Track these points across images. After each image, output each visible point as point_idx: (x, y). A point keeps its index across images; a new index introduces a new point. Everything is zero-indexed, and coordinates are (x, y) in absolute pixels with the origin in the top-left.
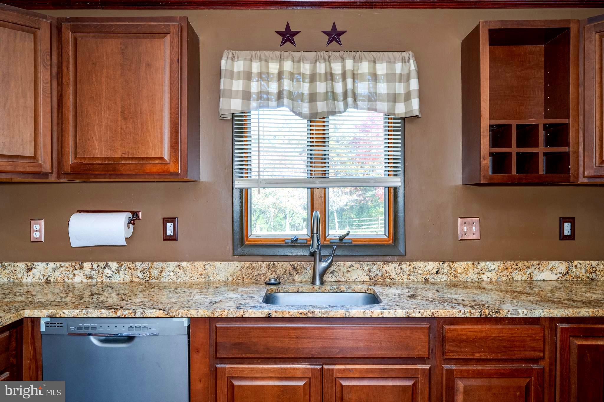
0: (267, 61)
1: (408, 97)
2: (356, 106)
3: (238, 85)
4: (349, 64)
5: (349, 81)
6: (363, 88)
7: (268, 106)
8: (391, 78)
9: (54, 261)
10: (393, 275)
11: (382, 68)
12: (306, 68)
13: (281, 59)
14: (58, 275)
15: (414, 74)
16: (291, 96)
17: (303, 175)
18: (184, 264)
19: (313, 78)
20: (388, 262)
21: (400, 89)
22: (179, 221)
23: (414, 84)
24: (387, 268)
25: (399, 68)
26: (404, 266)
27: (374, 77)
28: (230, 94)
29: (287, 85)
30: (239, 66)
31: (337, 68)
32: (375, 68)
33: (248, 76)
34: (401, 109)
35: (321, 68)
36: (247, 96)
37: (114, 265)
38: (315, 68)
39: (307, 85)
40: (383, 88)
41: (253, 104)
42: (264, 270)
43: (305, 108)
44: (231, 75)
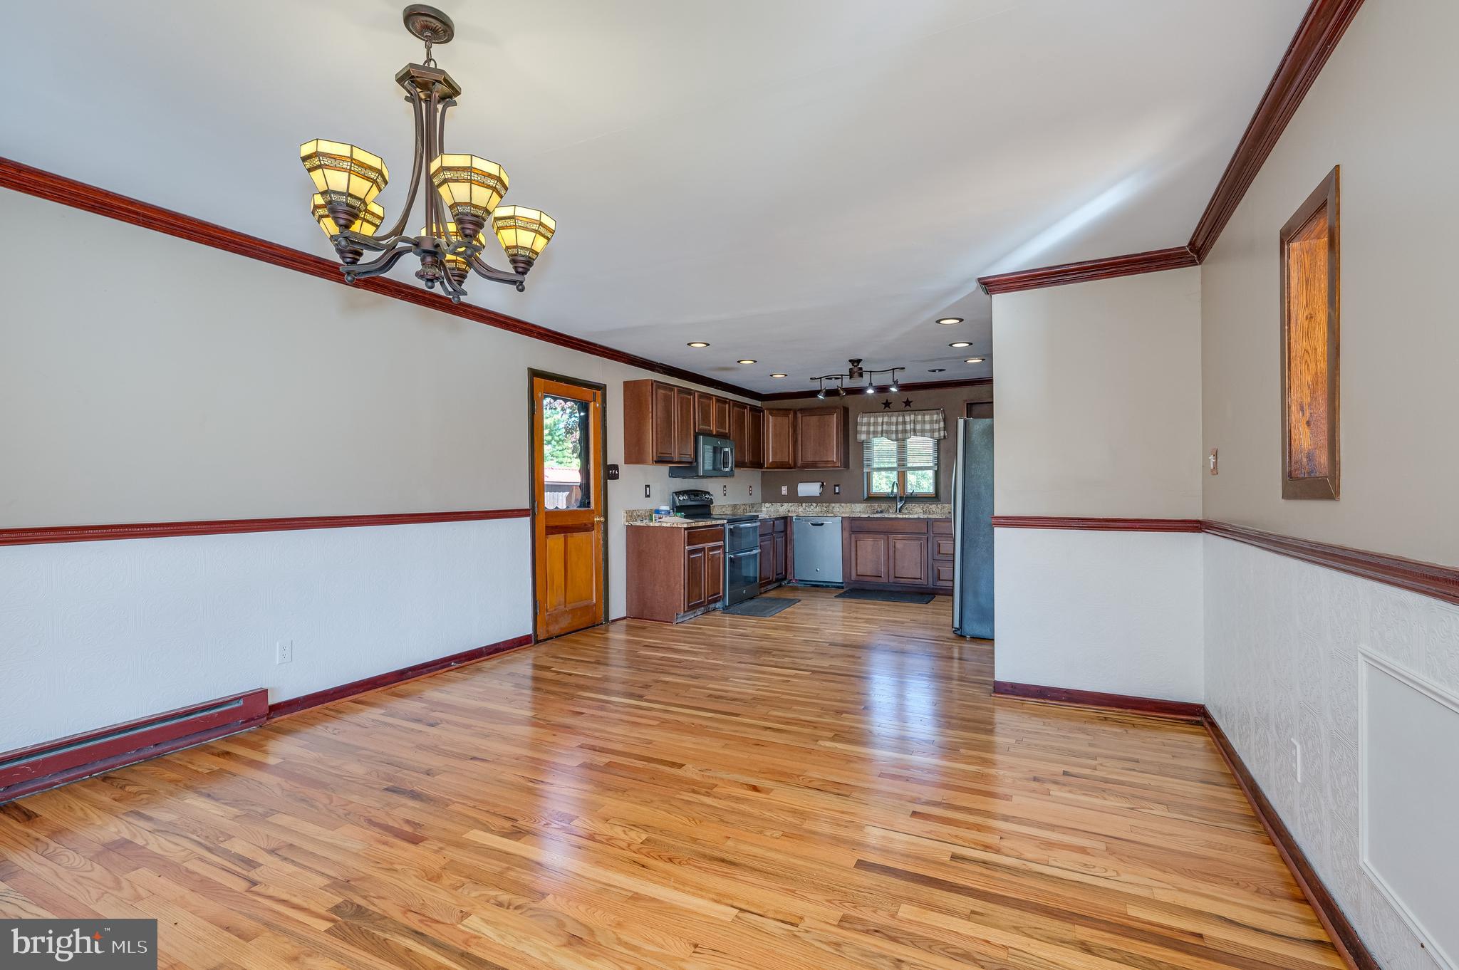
0: (877, 417)
1: (939, 430)
2: (915, 435)
3: (864, 428)
4: (912, 417)
5: (912, 424)
6: (919, 427)
7: (877, 437)
8: (931, 422)
9: (791, 502)
10: (934, 510)
11: (927, 418)
12: (894, 419)
13: (883, 417)
14: (793, 508)
15: (942, 420)
16: (887, 432)
17: (895, 465)
18: (843, 504)
19: (897, 424)
20: (931, 504)
21: (936, 426)
22: (841, 486)
23: (942, 424)
24: (931, 507)
25: (935, 417)
26: (939, 506)
27: (924, 422)
28: (861, 432)
29: (885, 427)
30: (865, 420)
31: (907, 419)
32: (924, 418)
33: (869, 424)
34: (936, 435)
35: (900, 419)
36: (868, 433)
37: (814, 504)
38: (897, 419)
39: (894, 427)
40: (927, 427)
41: (871, 436)
42: (876, 507)
43: (894, 436)
44: (862, 424)
